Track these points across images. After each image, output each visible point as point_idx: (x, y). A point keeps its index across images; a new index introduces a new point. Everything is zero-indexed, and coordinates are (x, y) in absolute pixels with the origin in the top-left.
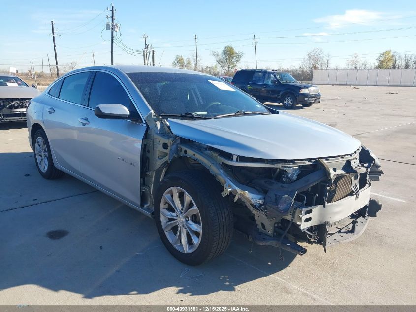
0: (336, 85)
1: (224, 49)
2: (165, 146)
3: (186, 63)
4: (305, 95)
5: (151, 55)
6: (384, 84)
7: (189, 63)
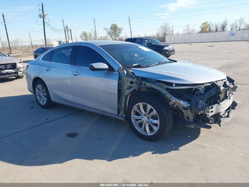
0: (179, 43)
1: (111, 26)
2: (132, 83)
3: (88, 35)
4: (166, 51)
5: (70, 32)
6: (205, 41)
7: (90, 35)
